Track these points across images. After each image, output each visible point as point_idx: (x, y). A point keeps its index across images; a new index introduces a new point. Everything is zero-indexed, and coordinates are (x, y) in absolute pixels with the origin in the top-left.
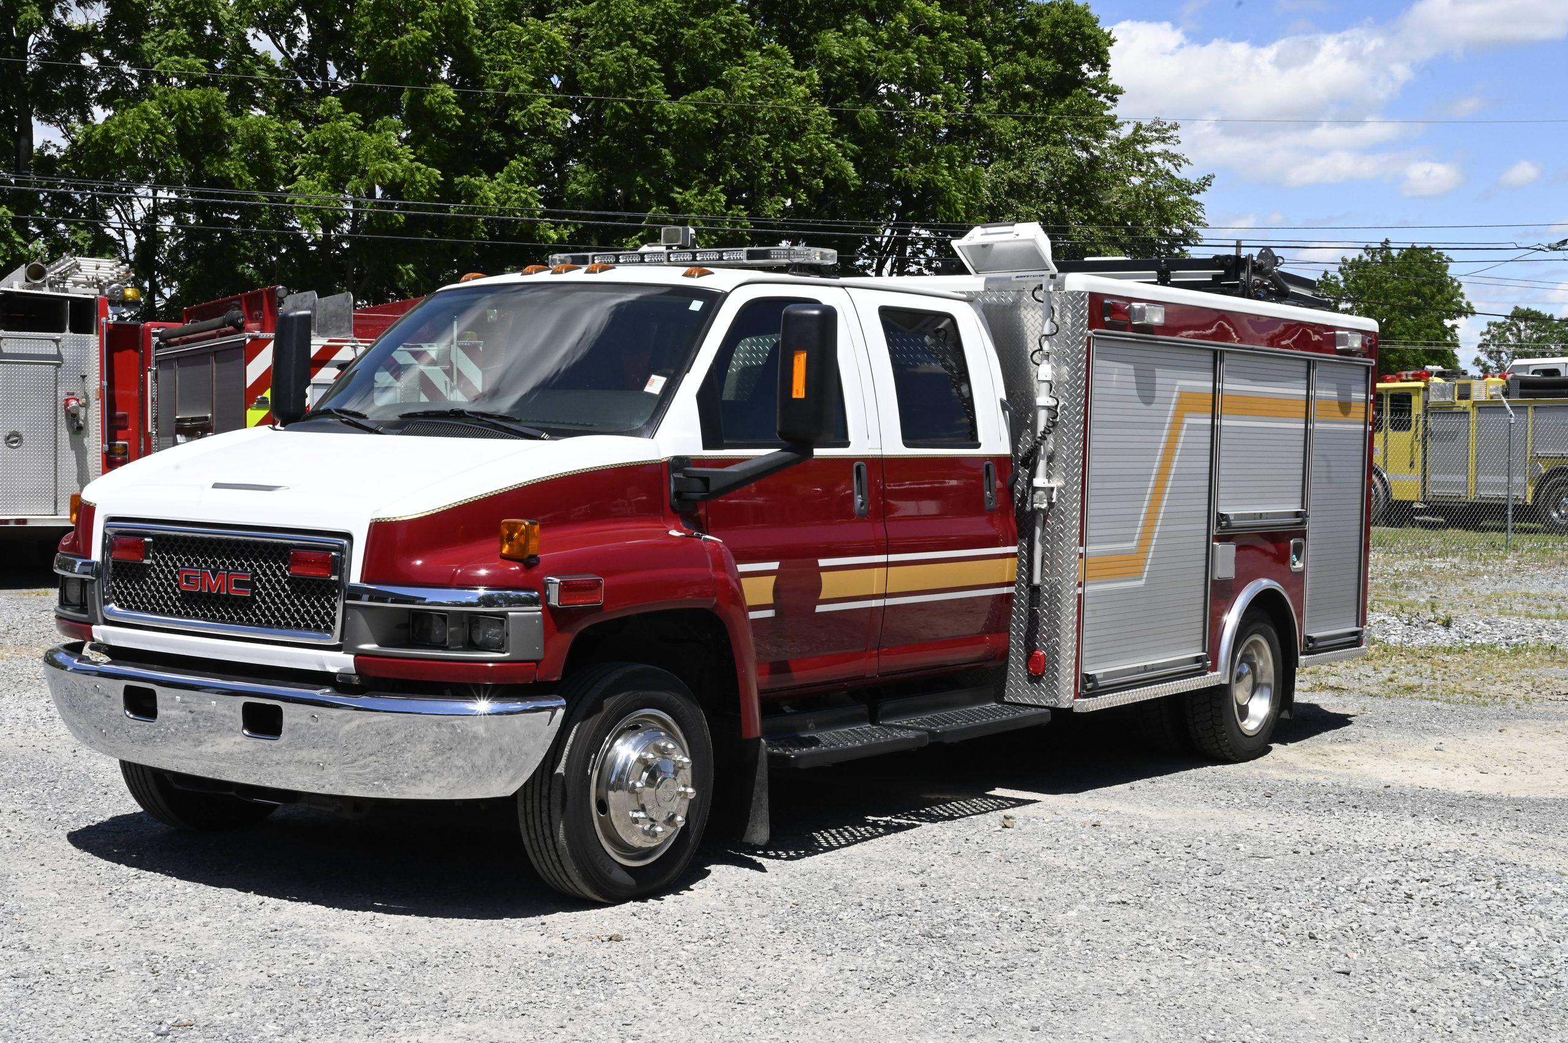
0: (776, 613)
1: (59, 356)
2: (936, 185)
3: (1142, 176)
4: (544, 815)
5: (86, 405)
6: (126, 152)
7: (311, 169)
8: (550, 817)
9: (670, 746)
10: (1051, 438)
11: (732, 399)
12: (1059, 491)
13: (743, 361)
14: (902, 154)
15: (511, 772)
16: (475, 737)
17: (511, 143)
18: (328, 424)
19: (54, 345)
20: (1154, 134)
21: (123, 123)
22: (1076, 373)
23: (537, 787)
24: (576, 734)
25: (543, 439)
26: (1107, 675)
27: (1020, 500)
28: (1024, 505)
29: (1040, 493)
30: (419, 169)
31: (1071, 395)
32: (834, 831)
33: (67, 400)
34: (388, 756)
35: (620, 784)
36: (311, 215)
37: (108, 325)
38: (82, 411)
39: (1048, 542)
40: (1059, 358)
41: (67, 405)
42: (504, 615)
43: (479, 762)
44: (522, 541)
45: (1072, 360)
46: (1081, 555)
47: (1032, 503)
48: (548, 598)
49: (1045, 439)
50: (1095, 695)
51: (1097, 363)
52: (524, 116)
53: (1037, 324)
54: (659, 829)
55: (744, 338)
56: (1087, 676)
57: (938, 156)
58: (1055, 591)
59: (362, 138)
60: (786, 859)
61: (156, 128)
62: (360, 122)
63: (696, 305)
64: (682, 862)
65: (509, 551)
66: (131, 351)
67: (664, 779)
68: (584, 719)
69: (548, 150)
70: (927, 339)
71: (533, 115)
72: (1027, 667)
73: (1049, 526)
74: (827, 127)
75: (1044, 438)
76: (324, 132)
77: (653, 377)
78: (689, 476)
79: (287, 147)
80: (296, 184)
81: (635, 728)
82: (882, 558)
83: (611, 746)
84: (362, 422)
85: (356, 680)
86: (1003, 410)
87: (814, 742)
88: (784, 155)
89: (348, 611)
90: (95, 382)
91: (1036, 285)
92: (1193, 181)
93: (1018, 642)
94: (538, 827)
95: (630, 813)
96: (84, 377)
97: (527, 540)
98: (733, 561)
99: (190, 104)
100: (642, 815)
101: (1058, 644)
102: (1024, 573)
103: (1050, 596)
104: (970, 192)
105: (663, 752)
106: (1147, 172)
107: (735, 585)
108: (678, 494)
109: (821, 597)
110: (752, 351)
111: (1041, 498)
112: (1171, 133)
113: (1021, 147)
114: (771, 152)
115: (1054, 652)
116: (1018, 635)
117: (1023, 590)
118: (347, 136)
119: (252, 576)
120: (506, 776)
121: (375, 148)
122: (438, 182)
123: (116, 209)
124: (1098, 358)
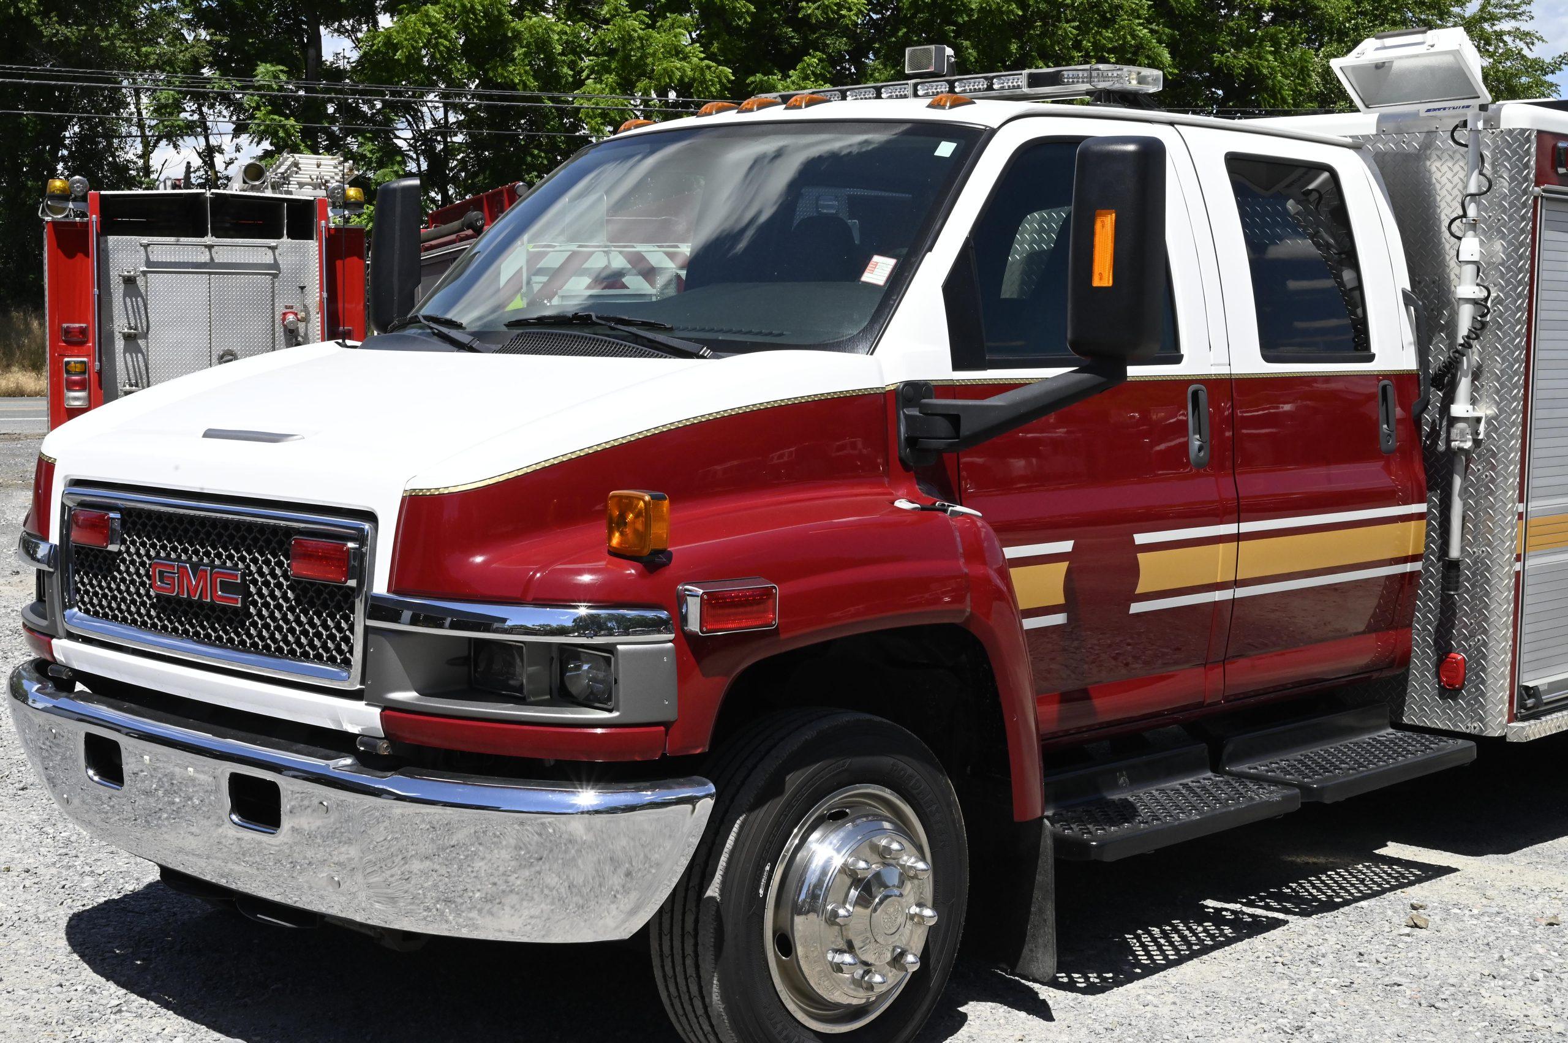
0: (1069, 618)
1: (275, 265)
2: (1260, 72)
3: (1490, 57)
4: (689, 962)
5: (306, 320)
6: (406, 57)
7: (599, 72)
8: (697, 967)
9: (895, 846)
10: (1476, 345)
11: (1015, 296)
12: (1489, 422)
13: (1030, 245)
14: (1224, 38)
15: (634, 896)
16: (571, 841)
17: (805, 38)
18: (407, 337)
19: (270, 252)
20: (1504, 10)
21: (404, 28)
22: (1516, 250)
23: (678, 916)
24: (739, 834)
25: (703, 357)
26: (1554, 687)
27: (1428, 436)
28: (1435, 443)
29: (1461, 425)
30: (709, 67)
31: (1508, 282)
32: (1156, 931)
33: (285, 314)
34: (448, 862)
35: (814, 904)
36: (599, 120)
37: (328, 229)
38: (301, 326)
39: (1471, 496)
40: (1490, 227)
41: (284, 319)
42: (610, 649)
43: (579, 880)
44: (639, 526)
45: (1511, 231)
46: (1520, 516)
47: (1448, 441)
48: (684, 619)
49: (1470, 346)
50: (1536, 716)
51: (1548, 236)
52: (817, 8)
53: (1456, 180)
54: (877, 978)
55: (1030, 212)
56: (1527, 688)
57: (1262, 40)
58: (1482, 567)
59: (651, 37)
60: (1084, 991)
61: (439, 32)
62: (647, 20)
63: (946, 149)
64: (918, 1017)
65: (620, 543)
66: (355, 258)
67: (886, 897)
68: (752, 809)
69: (842, 44)
70: (1290, 205)
71: (827, 6)
72: (1438, 675)
73: (1473, 473)
74: (1141, 12)
75: (1467, 345)
76: (610, 34)
77: (876, 258)
78: (929, 413)
79: (574, 52)
80: (583, 89)
81: (837, 817)
82: (1230, 529)
83: (804, 840)
84: (454, 333)
85: (384, 748)
86: (1407, 305)
87: (1127, 812)
88: (1094, 44)
89: (371, 637)
90: (315, 295)
91: (1456, 122)
92: (1548, 60)
93: (1424, 640)
94: (681, 980)
95: (830, 956)
96: (302, 288)
97: (647, 525)
98: (997, 543)
99: (472, 7)
100: (847, 958)
101: (1485, 644)
102: (1433, 541)
103: (1474, 574)
104: (1298, 78)
105: (884, 854)
106: (1495, 52)
107: (999, 582)
108: (911, 441)
109: (1139, 591)
110: (1042, 230)
111: (1463, 434)
112: (1524, 8)
113: (1356, 28)
114: (1081, 41)
115: (1480, 655)
116: (1425, 629)
117: (1432, 564)
118: (636, 35)
119: (244, 575)
120: (626, 903)
121: (663, 47)
122: (729, 81)
123: (407, 120)
124: (1548, 228)
